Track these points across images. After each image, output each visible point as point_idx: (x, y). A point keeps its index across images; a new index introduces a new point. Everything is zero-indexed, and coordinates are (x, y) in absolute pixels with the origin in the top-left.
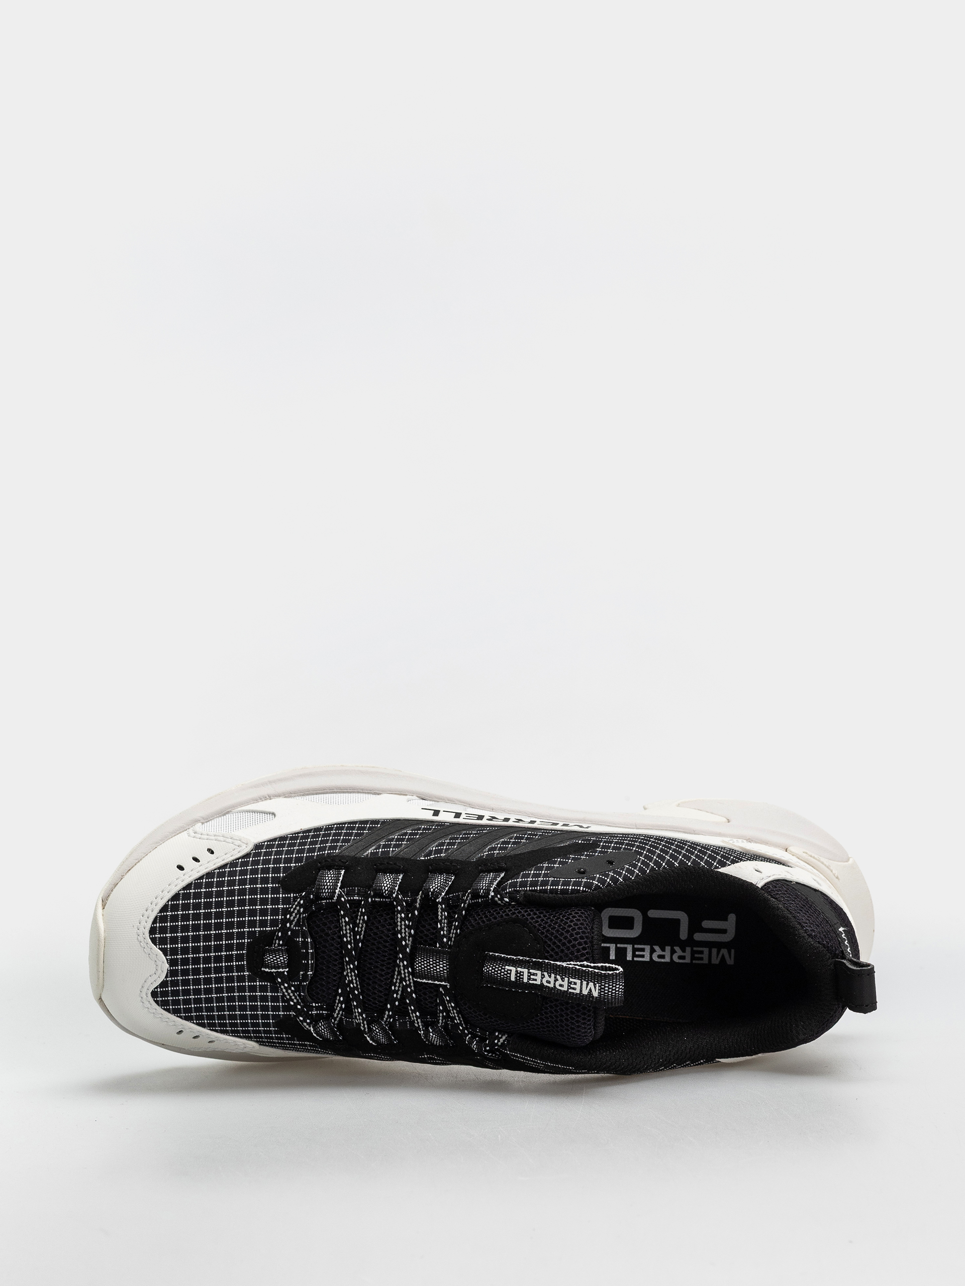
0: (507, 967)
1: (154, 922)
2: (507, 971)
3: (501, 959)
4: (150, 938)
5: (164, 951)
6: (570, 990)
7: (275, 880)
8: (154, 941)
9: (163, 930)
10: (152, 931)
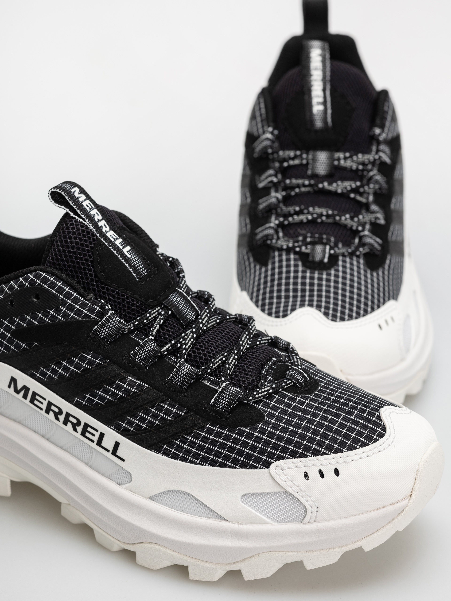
0: (129, 256)
1: (376, 440)
2: (130, 254)
3: (130, 265)
4: (385, 432)
5: (379, 417)
6: (94, 207)
7: (267, 424)
8: (384, 428)
9: (373, 431)
10: (381, 435)
